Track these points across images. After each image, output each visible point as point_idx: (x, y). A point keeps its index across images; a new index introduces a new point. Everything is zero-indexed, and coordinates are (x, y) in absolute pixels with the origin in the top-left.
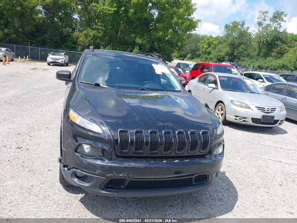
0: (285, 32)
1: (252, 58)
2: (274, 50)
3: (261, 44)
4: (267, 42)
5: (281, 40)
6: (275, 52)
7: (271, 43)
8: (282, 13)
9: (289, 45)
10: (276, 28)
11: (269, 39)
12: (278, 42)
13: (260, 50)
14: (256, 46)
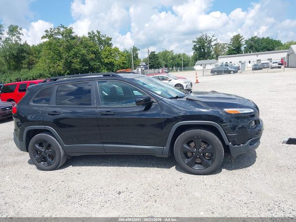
0: (26, 44)
1: (4, 73)
2: (23, 62)
3: (8, 58)
4: (13, 55)
5: (25, 52)
6: (25, 64)
7: (17, 56)
8: (17, 27)
9: (35, 55)
10: (16, 41)
11: (14, 52)
12: (25, 54)
13: (9, 64)
14: (4, 61)
